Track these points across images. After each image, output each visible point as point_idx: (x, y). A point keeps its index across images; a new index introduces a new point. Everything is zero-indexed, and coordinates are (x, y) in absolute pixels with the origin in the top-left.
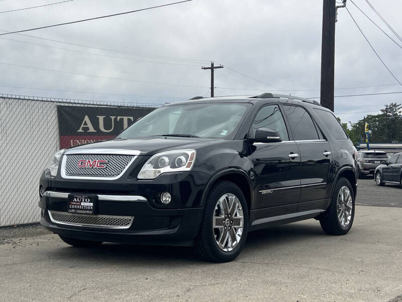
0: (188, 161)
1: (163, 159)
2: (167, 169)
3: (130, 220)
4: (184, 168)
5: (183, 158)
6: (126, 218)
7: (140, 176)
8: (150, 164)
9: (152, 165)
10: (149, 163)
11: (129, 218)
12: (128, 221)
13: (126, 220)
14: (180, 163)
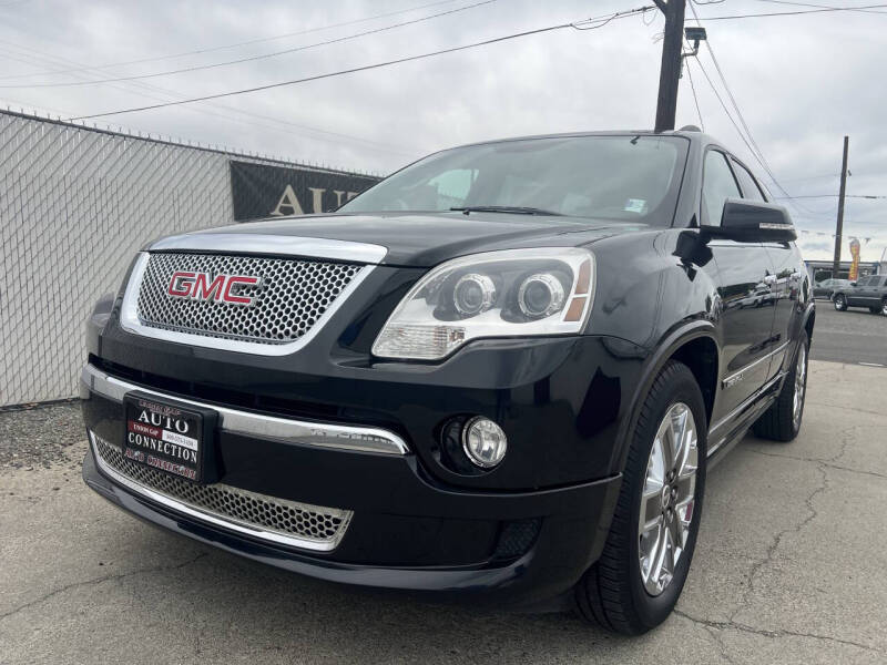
0: (573, 295)
1: (473, 284)
2: (489, 325)
3: (337, 521)
4: (555, 324)
5: (552, 283)
6: (320, 511)
7: (381, 348)
8: (423, 301)
9: (428, 303)
10: (417, 297)
11: (335, 513)
12: (328, 524)
13: (320, 518)
14: (538, 303)
